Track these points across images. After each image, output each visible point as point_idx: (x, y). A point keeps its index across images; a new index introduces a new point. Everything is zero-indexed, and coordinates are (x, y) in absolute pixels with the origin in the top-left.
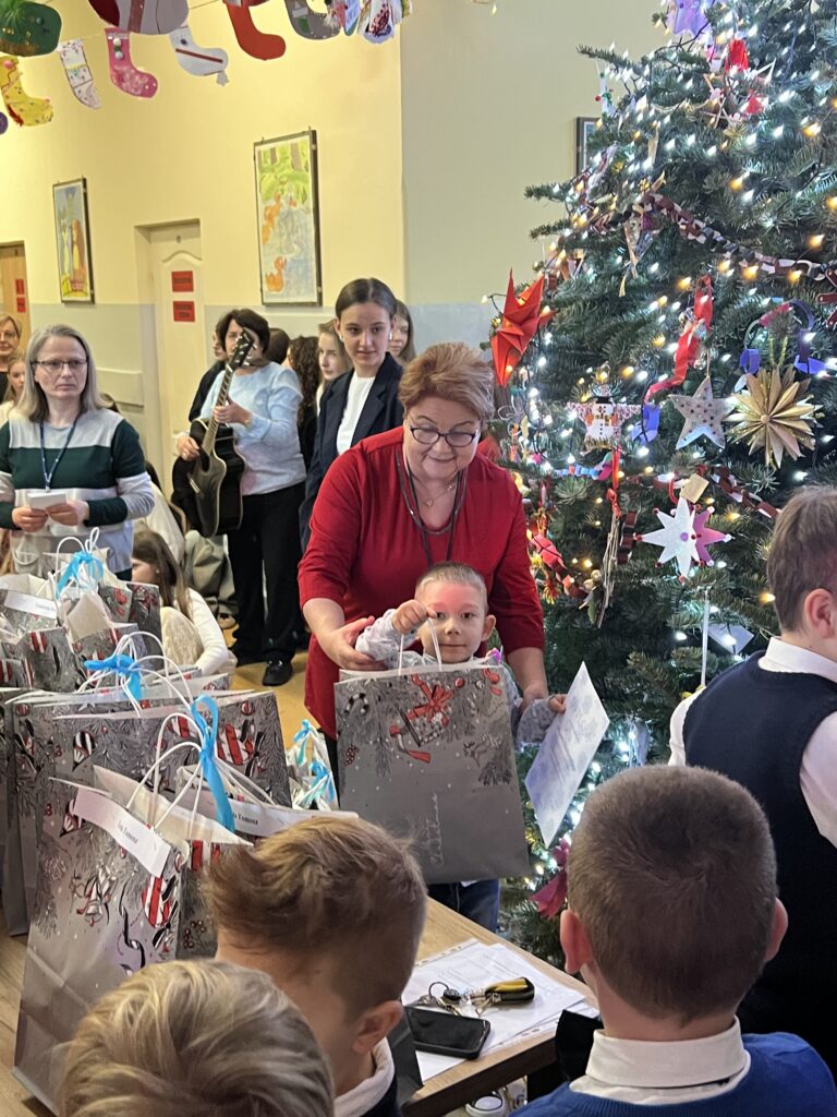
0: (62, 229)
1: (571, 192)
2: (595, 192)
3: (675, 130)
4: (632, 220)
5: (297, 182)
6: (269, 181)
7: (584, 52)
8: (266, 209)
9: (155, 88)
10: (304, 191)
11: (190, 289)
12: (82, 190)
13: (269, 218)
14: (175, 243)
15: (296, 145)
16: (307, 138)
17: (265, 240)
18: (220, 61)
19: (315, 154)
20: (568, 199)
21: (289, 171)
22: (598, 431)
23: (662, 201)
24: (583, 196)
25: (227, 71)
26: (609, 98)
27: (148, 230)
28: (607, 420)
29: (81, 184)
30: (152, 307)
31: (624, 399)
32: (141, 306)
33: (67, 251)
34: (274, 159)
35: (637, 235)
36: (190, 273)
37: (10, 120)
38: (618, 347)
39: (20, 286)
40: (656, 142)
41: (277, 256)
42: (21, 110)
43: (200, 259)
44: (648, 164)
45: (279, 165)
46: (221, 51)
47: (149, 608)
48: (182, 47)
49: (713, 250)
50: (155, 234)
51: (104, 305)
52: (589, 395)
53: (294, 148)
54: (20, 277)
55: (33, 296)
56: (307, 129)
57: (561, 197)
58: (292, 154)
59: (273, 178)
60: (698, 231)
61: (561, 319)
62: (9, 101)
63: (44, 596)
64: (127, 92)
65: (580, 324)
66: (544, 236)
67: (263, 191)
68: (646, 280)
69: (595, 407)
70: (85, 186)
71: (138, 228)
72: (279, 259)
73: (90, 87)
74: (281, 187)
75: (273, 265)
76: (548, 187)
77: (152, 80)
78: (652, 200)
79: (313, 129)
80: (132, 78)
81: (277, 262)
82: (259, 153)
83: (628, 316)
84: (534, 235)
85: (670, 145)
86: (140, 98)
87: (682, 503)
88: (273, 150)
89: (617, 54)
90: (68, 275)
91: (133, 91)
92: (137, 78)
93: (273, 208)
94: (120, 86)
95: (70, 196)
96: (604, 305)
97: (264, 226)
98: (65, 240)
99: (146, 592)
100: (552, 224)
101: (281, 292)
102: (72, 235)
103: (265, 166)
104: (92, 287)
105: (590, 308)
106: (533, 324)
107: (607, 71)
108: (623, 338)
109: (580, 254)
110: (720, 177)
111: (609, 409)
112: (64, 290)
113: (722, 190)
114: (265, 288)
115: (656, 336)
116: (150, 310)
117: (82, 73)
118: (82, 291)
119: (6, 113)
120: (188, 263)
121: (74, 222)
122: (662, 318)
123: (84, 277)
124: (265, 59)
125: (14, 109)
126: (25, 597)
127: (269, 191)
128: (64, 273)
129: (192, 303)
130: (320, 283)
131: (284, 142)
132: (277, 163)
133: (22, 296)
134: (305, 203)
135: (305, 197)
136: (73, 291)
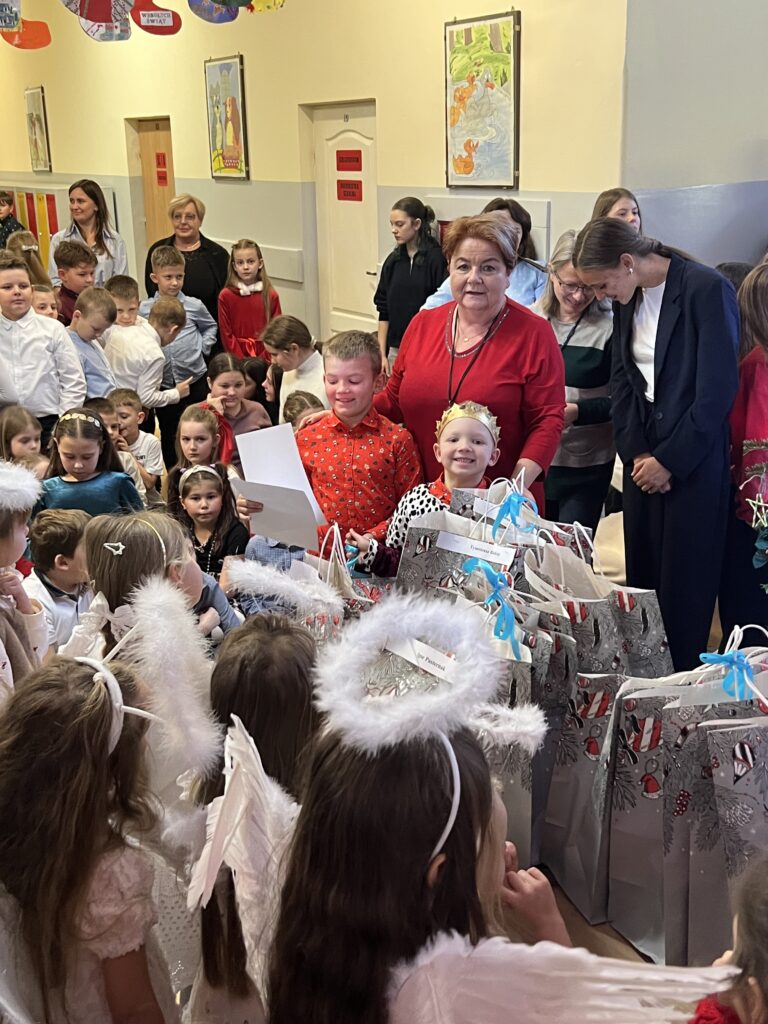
0: (216, 105)
5: (496, 65)
6: (462, 62)
8: (457, 90)
10: (504, 74)
11: (359, 169)
12: (238, 66)
13: (460, 99)
14: (342, 121)
15: (497, 25)
16: (511, 18)
17: (455, 122)
19: (518, 35)
21: (488, 52)
27: (311, 109)
29: (237, 60)
30: (314, 183)
32: (303, 183)
33: (219, 127)
34: (468, 40)
36: (359, 152)
39: (162, 160)
41: (467, 138)
43: (372, 139)
45: (474, 46)
50: (318, 113)
51: (259, 182)
53: (494, 29)
54: (162, 150)
55: (179, 171)
56: (510, 10)
58: (491, 35)
59: (466, 60)
67: (454, 73)
70: (242, 63)
71: (300, 105)
72: (469, 142)
74: (476, 68)
75: (462, 147)
79: (516, 9)
81: (467, 144)
82: (452, 33)
88: (468, 31)
90: (220, 151)
93: (464, 90)
95: (225, 72)
97: (453, 107)
98: (218, 115)
101: (471, 175)
102: (226, 112)
103: (457, 46)
104: (247, 164)
112: (216, 165)
116: (310, 189)
118: (236, 167)
120: (356, 142)
121: (229, 100)
123: (239, 154)
127: (465, 68)
128: (215, 149)
129: (360, 182)
130: (517, 167)
131: (482, 23)
132: (472, 44)
133: (164, 170)
134: (504, 85)
135: (504, 80)
136: (226, 167)
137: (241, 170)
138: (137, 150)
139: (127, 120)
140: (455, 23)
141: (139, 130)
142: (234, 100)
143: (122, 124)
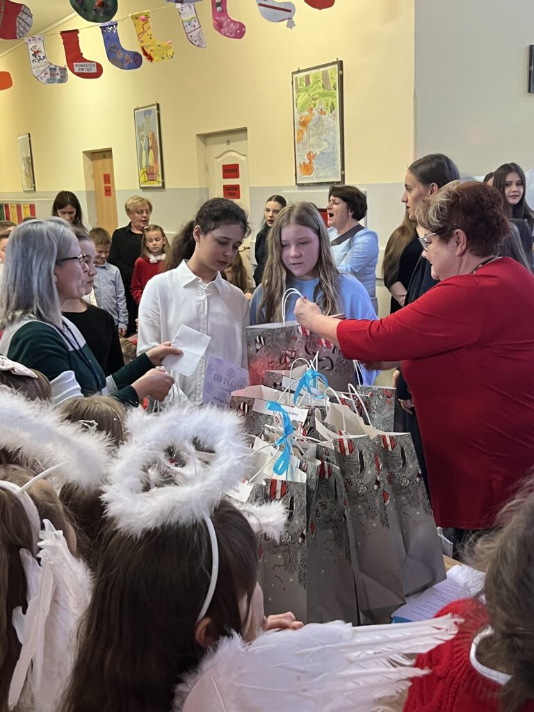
0: (141, 138)
5: (327, 98)
6: (304, 98)
8: (301, 118)
9: (245, 31)
10: (333, 104)
11: (237, 176)
12: (156, 111)
13: (304, 124)
14: (225, 145)
15: (326, 71)
16: (336, 66)
17: (300, 139)
18: (290, 11)
19: (341, 78)
21: (321, 90)
25: (294, 18)
27: (205, 137)
29: (155, 107)
30: (208, 189)
32: (200, 188)
33: (144, 153)
34: (308, 83)
36: (237, 165)
37: (144, 58)
39: (108, 178)
41: (308, 150)
42: (152, 51)
43: (245, 155)
45: (312, 87)
46: (290, 4)
48: (262, 3)
50: (210, 140)
51: (171, 189)
53: (325, 75)
54: (108, 172)
55: (119, 184)
56: (335, 60)
58: (323, 78)
59: (307, 96)
62: (143, 45)
64: (225, 35)
67: (299, 106)
70: (158, 109)
71: (198, 135)
72: (310, 153)
73: (200, 31)
74: (313, 102)
75: (306, 157)
77: (242, 26)
79: (339, 60)
80: (228, 25)
82: (296, 79)
86: (234, 40)
88: (307, 77)
90: (145, 170)
91: (229, 34)
92: (232, 25)
93: (306, 117)
94: (220, 31)
95: (147, 115)
97: (298, 130)
98: (143, 145)
101: (312, 175)
103: (300, 88)
112: (142, 179)
114: (299, 173)
116: (206, 192)
117: (193, 23)
119: (141, 53)
120: (234, 157)
124: (320, 8)
125: (146, 50)
128: (142, 168)
129: (238, 186)
130: (343, 168)
131: (316, 71)
132: (310, 86)
133: (109, 185)
134: (333, 112)
135: (333, 108)
136: (149, 180)
138: (91, 172)
139: (84, 152)
140: (299, 72)
141: (92, 159)
142: (153, 135)
143: (81, 154)
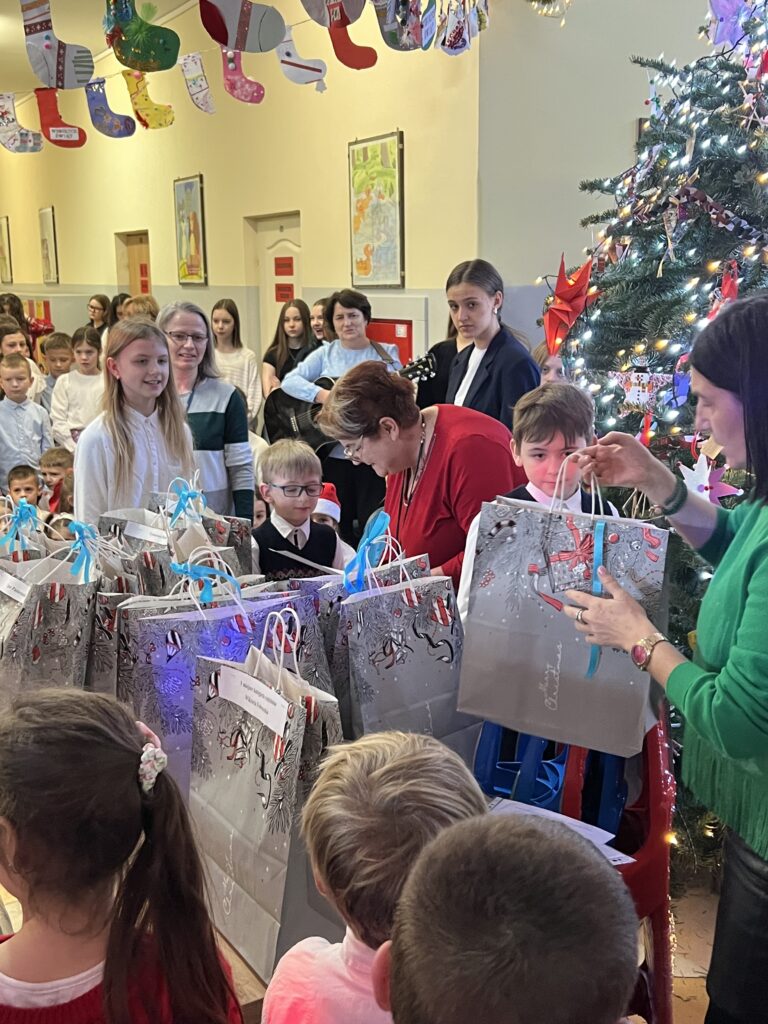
0: (181, 219)
1: (620, 185)
2: (641, 186)
3: (712, 131)
4: (670, 211)
5: (385, 178)
6: (361, 177)
7: (635, 62)
8: (358, 201)
9: (263, 94)
10: (392, 186)
11: (291, 273)
12: (199, 185)
13: (361, 209)
14: (278, 232)
15: (385, 144)
16: (395, 138)
17: (357, 229)
18: (320, 71)
19: (401, 152)
20: (618, 192)
21: (379, 168)
22: (636, 397)
23: (696, 193)
24: (631, 189)
25: (325, 79)
26: (658, 102)
27: (255, 221)
28: (644, 388)
29: (198, 179)
30: (257, 289)
31: (660, 369)
32: (248, 288)
33: (184, 238)
34: (366, 157)
35: (673, 224)
36: (291, 259)
37: (138, 123)
38: (656, 323)
39: (144, 270)
40: (694, 141)
41: (365, 244)
42: (147, 115)
43: (299, 246)
44: (686, 160)
45: (370, 163)
46: (321, 62)
47: (242, 538)
48: (287, 59)
49: (740, 237)
50: (261, 224)
51: (216, 287)
52: (629, 365)
53: (384, 147)
54: (144, 262)
55: (156, 278)
56: (395, 130)
57: (611, 190)
58: (381, 153)
59: (364, 174)
60: (727, 220)
61: (606, 298)
62: (137, 107)
63: (156, 526)
64: (238, 98)
65: (623, 303)
66: (593, 225)
67: (356, 186)
68: (685, 264)
69: (634, 376)
70: (201, 181)
71: (246, 218)
72: (368, 246)
73: (206, 94)
74: (371, 182)
75: (362, 252)
76: (601, 181)
77: (260, 88)
78: (687, 193)
79: (400, 130)
80: (242, 86)
81: (366, 249)
82: (353, 151)
83: (666, 295)
84: (584, 223)
85: (706, 144)
86: (249, 104)
87: (702, 458)
88: (365, 149)
89: (666, 63)
90: (185, 260)
91: (243, 98)
92: (247, 86)
93: (363, 201)
94: (232, 93)
95: (189, 190)
96: (645, 285)
97: (355, 217)
98: (183, 229)
99: (239, 525)
100: (601, 214)
101: (369, 276)
102: (189, 225)
103: (357, 163)
104: (206, 271)
105: (633, 288)
106: (581, 302)
107: (656, 78)
108: (660, 315)
109: (627, 240)
110: (748, 173)
111: (646, 377)
112: (182, 273)
113: (751, 185)
114: (355, 273)
115: (688, 313)
116: (255, 292)
117: (199, 82)
118: (197, 274)
119: (134, 117)
120: (291, 251)
121: (191, 215)
122: (694, 298)
123: (199, 261)
124: (358, 68)
125: (141, 114)
126: (141, 526)
127: (360, 186)
128: (181, 258)
129: (292, 285)
130: (403, 268)
131: (374, 143)
132: (368, 161)
133: (145, 278)
134: (392, 196)
135: (392, 191)
136: (190, 274)
137: (201, 277)
138: (125, 261)
139: (116, 234)
140: (356, 142)
141: (127, 243)
143: (113, 237)
